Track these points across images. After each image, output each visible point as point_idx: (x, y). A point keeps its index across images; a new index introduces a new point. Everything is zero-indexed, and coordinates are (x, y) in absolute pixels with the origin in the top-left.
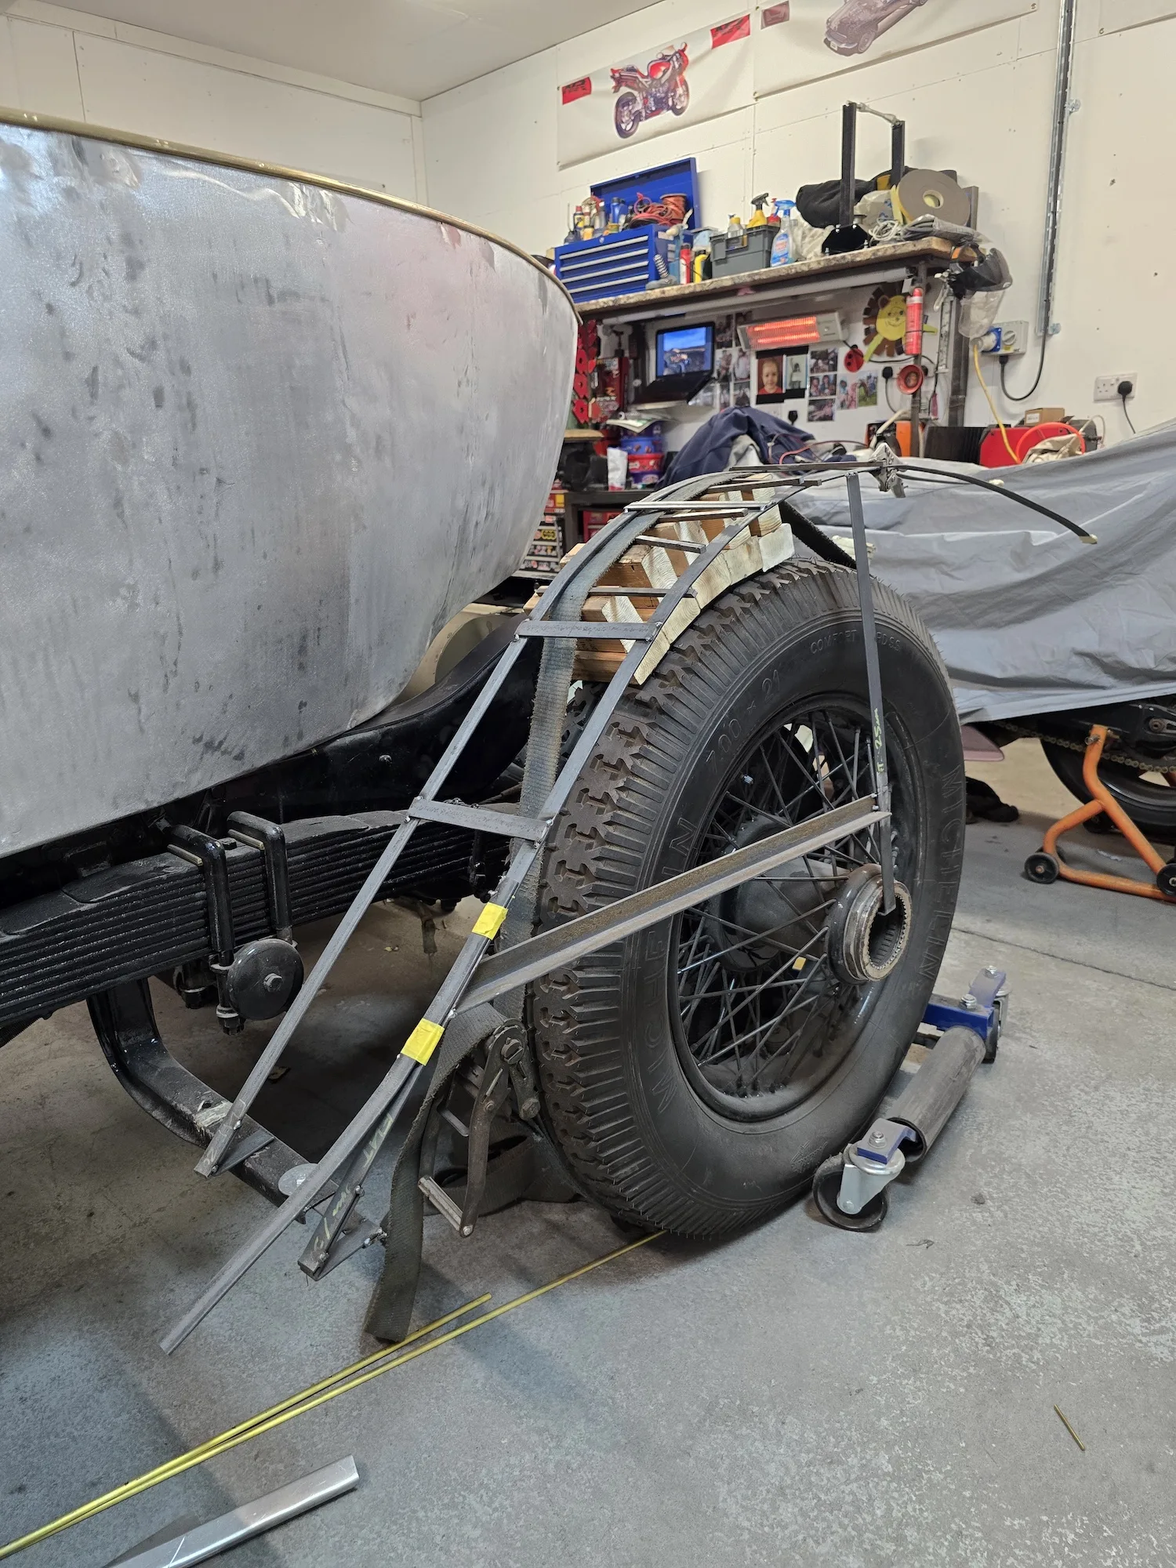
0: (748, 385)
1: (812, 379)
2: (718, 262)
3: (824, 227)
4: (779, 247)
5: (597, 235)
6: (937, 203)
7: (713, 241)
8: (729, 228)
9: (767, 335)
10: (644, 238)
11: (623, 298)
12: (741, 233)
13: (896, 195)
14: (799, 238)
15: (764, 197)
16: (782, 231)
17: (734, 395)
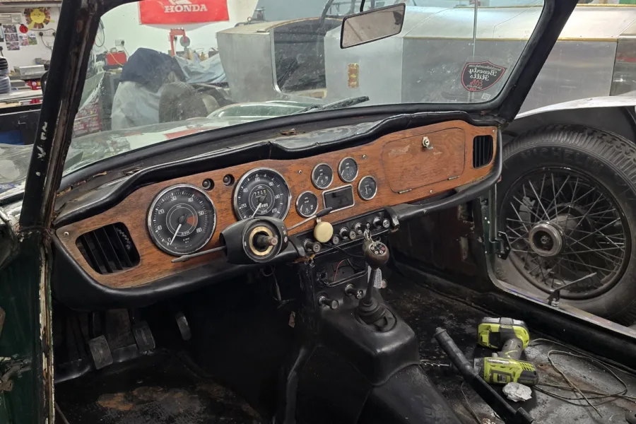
1: (6, 35)
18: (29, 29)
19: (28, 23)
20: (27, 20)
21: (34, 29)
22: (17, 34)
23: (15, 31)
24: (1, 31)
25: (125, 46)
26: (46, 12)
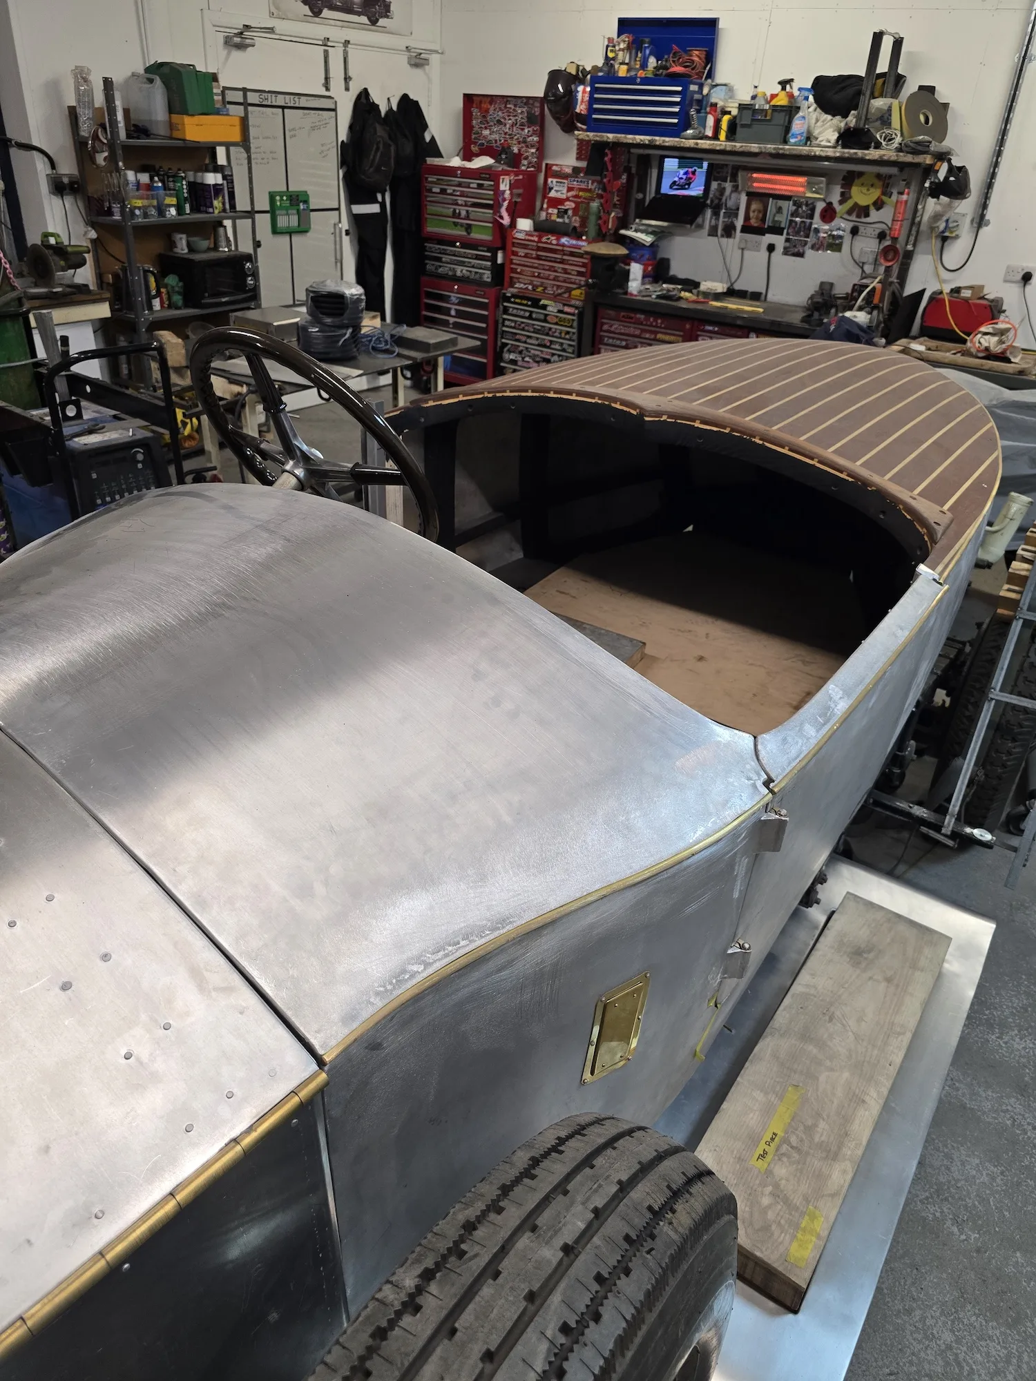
0: (736, 216)
2: (743, 126)
3: (834, 116)
4: (798, 126)
5: (633, 73)
6: (927, 121)
7: (742, 107)
8: (754, 97)
9: (763, 182)
10: (679, 89)
11: (659, 140)
12: (767, 107)
13: (895, 106)
14: (813, 121)
15: (790, 81)
16: (801, 114)
17: (723, 222)
18: (838, 215)
19: (841, 202)
20: (842, 194)
21: (846, 216)
22: (811, 223)
23: (811, 217)
24: (785, 211)
25: (1028, 288)
26: (886, 184)
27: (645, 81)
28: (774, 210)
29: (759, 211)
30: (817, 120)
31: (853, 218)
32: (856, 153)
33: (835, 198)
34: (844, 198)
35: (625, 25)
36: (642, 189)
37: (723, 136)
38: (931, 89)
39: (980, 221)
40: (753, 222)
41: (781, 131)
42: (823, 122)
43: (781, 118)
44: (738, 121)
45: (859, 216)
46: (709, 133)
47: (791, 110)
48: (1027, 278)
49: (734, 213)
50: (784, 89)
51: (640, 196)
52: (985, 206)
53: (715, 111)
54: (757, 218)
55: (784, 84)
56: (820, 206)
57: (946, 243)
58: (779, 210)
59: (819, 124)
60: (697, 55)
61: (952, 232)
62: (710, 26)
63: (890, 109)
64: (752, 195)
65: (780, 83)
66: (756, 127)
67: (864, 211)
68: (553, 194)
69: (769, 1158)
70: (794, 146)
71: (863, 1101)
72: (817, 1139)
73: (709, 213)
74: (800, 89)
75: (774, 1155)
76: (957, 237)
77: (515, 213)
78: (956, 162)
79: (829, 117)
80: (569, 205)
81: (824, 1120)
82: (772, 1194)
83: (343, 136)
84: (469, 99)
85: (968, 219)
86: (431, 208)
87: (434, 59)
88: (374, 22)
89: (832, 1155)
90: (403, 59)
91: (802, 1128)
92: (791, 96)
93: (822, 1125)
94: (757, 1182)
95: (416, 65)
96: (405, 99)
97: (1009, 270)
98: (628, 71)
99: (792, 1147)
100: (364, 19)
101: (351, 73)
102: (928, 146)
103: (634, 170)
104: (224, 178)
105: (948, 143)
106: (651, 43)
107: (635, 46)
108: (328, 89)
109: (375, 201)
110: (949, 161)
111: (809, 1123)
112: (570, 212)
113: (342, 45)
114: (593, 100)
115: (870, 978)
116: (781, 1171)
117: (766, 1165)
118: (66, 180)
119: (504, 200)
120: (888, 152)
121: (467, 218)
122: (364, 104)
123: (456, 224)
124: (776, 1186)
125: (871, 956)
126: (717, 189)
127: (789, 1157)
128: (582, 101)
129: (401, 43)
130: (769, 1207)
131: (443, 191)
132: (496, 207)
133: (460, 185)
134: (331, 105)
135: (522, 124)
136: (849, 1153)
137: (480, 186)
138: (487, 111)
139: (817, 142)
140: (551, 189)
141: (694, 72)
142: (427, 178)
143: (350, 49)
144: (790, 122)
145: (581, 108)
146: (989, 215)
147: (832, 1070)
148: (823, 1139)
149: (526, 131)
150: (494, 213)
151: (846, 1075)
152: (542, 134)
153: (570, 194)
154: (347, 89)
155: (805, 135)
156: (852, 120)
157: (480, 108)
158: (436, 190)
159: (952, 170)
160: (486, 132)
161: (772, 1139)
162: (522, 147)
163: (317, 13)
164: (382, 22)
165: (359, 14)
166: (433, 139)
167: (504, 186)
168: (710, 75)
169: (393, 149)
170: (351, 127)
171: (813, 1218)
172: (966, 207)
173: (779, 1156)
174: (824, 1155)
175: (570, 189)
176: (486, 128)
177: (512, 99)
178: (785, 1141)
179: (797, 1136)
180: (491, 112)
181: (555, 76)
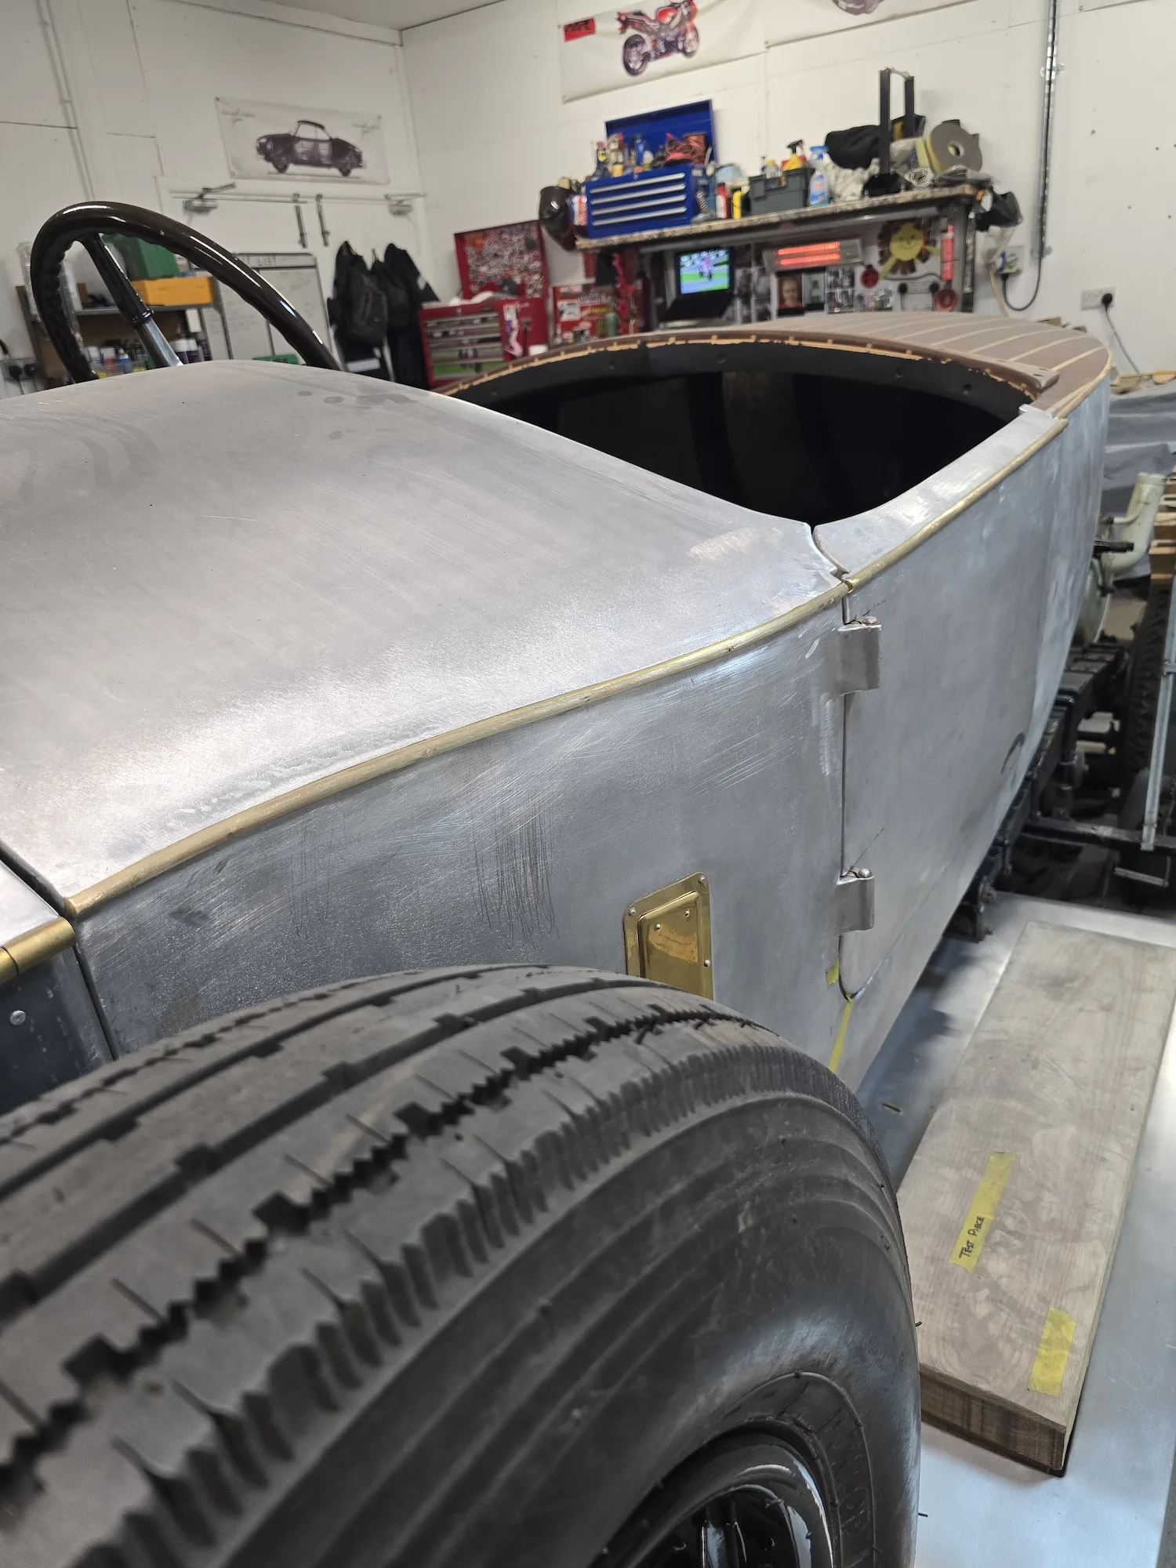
2: (758, 199)
3: (854, 168)
4: (816, 186)
5: (628, 171)
6: (958, 152)
7: (753, 181)
8: (763, 169)
9: (789, 257)
10: (681, 176)
11: (668, 232)
12: (779, 174)
13: (921, 144)
14: (833, 179)
15: (799, 143)
16: (817, 173)
17: (757, 310)
18: (881, 277)
19: (882, 262)
20: (882, 253)
21: (891, 276)
22: (853, 291)
23: (852, 284)
24: (821, 284)
25: (1111, 310)
26: (927, 229)
27: (644, 176)
28: (810, 286)
29: (793, 290)
30: (837, 178)
31: (899, 275)
32: (886, 199)
33: (874, 259)
34: (884, 256)
35: (612, 127)
36: (661, 292)
37: (737, 212)
38: (957, 122)
39: (1041, 251)
40: (789, 303)
41: (799, 196)
42: (844, 178)
43: (797, 182)
44: (751, 196)
45: (904, 272)
46: (722, 214)
47: (806, 172)
48: (1107, 300)
49: (765, 298)
50: (794, 151)
51: (660, 300)
52: (1042, 233)
53: (724, 190)
54: (792, 298)
55: (793, 147)
56: (859, 271)
57: (1009, 282)
58: (815, 284)
59: (840, 180)
60: (695, 140)
61: (1011, 267)
62: (704, 108)
63: (914, 152)
64: (782, 275)
65: (789, 146)
66: (773, 198)
67: (910, 266)
68: (565, 318)
69: (977, 1251)
70: (816, 206)
71: (1103, 1160)
72: (1044, 1217)
73: (738, 304)
74: (812, 149)
75: (985, 1246)
76: (1018, 272)
77: (526, 341)
78: (1000, 190)
79: (849, 172)
80: (585, 326)
81: (1049, 1191)
82: (988, 1299)
83: (328, 292)
84: (460, 238)
85: (1027, 252)
86: (437, 355)
87: (418, 203)
88: (346, 173)
89: (1073, 1235)
90: (384, 209)
91: (1018, 1204)
92: (803, 159)
93: (1048, 1197)
94: (965, 1286)
95: (399, 213)
96: (391, 250)
97: (1086, 296)
98: (624, 169)
99: (1010, 1233)
100: (335, 171)
101: (328, 228)
102: (964, 175)
103: (648, 275)
104: (198, 343)
105: (986, 171)
106: (643, 138)
107: (627, 144)
108: (304, 246)
109: (372, 356)
110: (991, 189)
111: (1029, 1196)
112: (587, 333)
113: (313, 200)
114: (591, 207)
115: (1081, 1010)
116: (998, 1266)
117: (974, 1261)
118: (21, 364)
119: (512, 330)
120: (922, 192)
121: (476, 356)
122: (347, 259)
123: (464, 366)
124: (995, 1287)
125: (1076, 984)
126: (742, 277)
127: (1007, 1246)
128: (580, 212)
129: (379, 192)
130: (989, 1317)
131: (445, 334)
132: (503, 339)
133: (462, 323)
134: (311, 263)
135: (521, 253)
136: (1096, 1228)
137: (484, 320)
138: (482, 246)
139: (842, 199)
140: (562, 312)
141: (694, 156)
142: (426, 325)
143: (324, 203)
144: (807, 184)
145: (579, 220)
146: (1050, 241)
147: (1049, 1126)
148: (1053, 1215)
149: (525, 259)
150: (503, 346)
151: (1071, 1130)
152: (543, 257)
153: (585, 313)
154: (326, 244)
155: (827, 195)
156: (875, 168)
157: (474, 245)
158: (438, 334)
159: (996, 199)
160: (484, 269)
161: (978, 1226)
162: (524, 277)
163: (282, 169)
164: (355, 172)
165: (329, 166)
166: (427, 286)
167: (510, 314)
168: (713, 157)
169: (384, 299)
170: (336, 283)
171: (1058, 1324)
172: (1020, 236)
173: (991, 1246)
174: (1059, 1236)
175: (583, 308)
176: (483, 265)
177: (506, 229)
178: (998, 1225)
179: (1014, 1217)
180: (486, 246)
181: (547, 194)
